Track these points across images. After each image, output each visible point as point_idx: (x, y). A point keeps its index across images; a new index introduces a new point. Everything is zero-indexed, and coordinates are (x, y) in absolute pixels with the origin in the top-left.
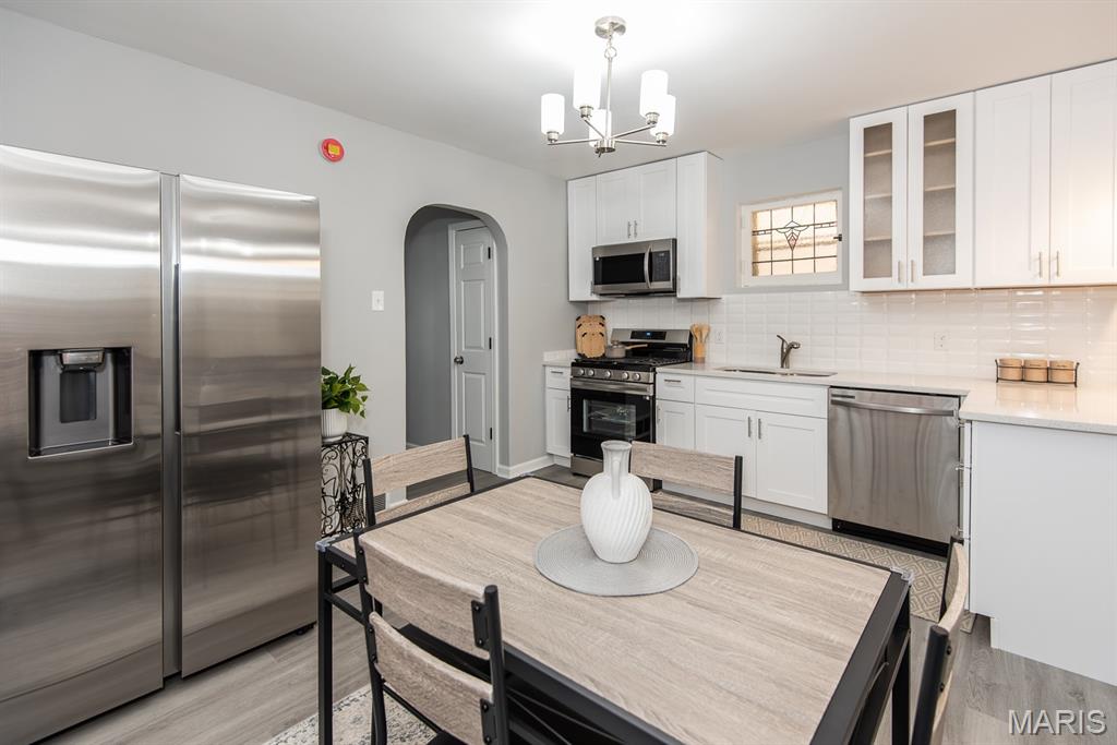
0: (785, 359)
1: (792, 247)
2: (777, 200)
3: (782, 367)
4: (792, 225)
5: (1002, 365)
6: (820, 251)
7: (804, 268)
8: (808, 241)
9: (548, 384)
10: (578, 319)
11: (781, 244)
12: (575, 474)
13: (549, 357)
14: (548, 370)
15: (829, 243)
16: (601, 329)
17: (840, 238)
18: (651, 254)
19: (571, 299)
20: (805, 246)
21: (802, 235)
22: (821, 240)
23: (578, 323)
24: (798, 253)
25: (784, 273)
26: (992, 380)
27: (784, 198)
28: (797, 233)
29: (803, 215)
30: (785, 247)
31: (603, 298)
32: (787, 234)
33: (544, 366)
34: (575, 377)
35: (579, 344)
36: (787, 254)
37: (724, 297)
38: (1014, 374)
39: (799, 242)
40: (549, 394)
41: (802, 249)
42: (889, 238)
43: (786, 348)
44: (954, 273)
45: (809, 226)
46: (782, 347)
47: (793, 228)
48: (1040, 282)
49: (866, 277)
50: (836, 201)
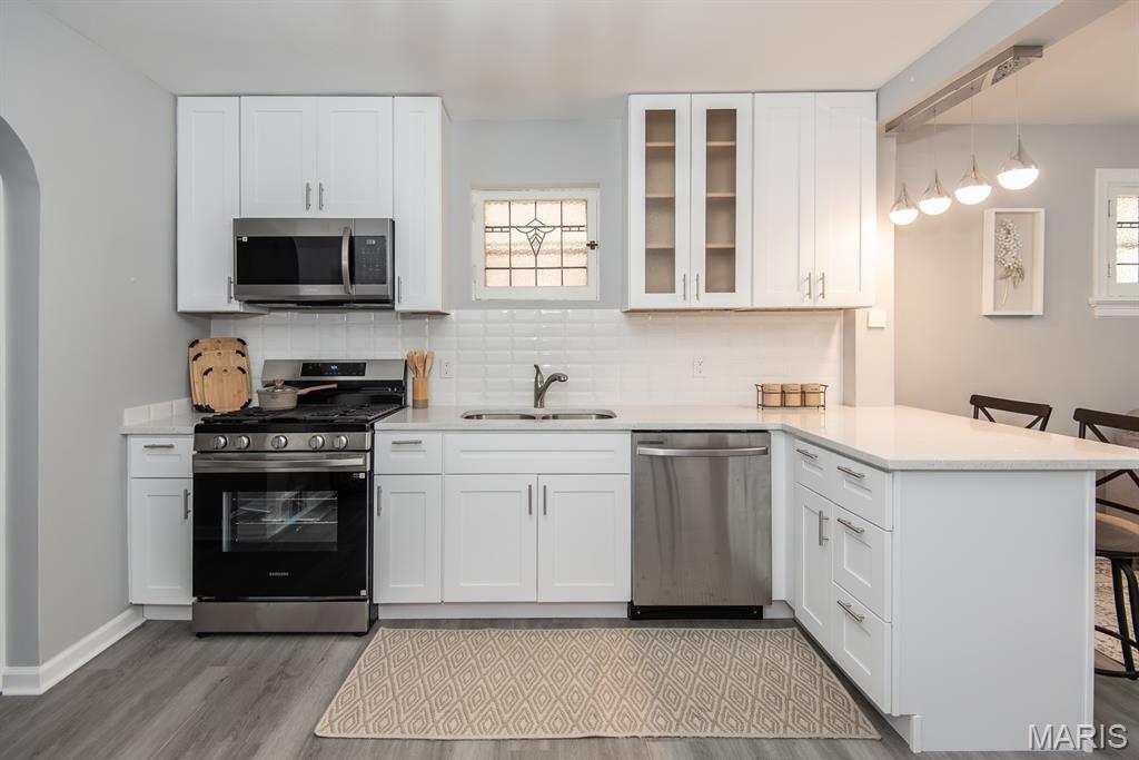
0: (539, 395)
1: (536, 253)
2: (519, 188)
3: (536, 406)
4: (536, 224)
5: (764, 391)
6: (569, 260)
7: (549, 279)
8: (555, 247)
9: (134, 470)
10: (194, 343)
11: (522, 248)
12: (201, 635)
13: (132, 418)
14: (136, 444)
15: (578, 252)
16: (241, 362)
17: (592, 245)
18: (352, 239)
19: (180, 309)
20: (551, 252)
21: (547, 237)
22: (570, 247)
23: (194, 351)
24: (543, 260)
25: (527, 284)
26: (752, 407)
27: (527, 188)
28: (542, 235)
29: (548, 213)
30: (527, 253)
31: (251, 309)
32: (530, 235)
33: (125, 436)
34: (201, 452)
35: (197, 389)
36: (529, 261)
37: (453, 313)
38: (776, 400)
39: (543, 247)
40: (136, 490)
41: (548, 256)
42: (671, 247)
43: (542, 382)
44: (734, 291)
45: (555, 227)
46: (536, 381)
47: (536, 228)
48: (807, 303)
49: (646, 292)
50: (586, 201)
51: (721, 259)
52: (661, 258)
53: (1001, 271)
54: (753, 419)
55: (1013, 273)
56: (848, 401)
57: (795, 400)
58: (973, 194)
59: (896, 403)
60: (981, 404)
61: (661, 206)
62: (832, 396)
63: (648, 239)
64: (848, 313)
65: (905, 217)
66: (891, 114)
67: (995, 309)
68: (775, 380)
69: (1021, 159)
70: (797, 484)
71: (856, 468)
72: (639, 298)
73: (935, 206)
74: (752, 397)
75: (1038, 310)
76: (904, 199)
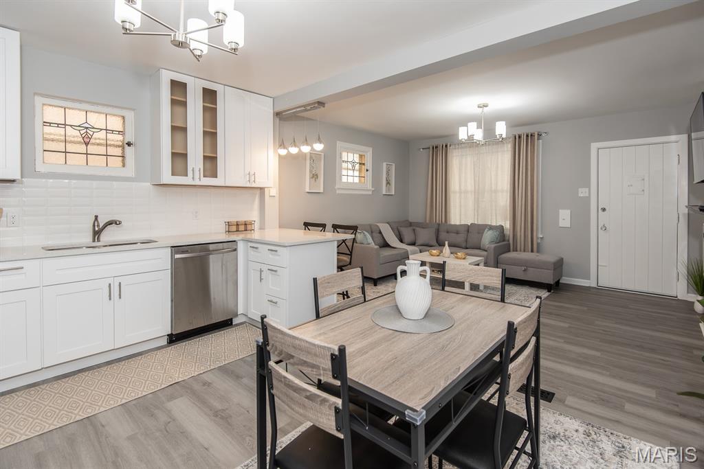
0: (97, 234)
1: (87, 144)
2: (73, 100)
3: (94, 241)
4: (87, 126)
5: (229, 224)
6: (111, 151)
7: (98, 162)
8: (102, 141)
11: (76, 139)
15: (117, 146)
17: (129, 144)
20: (98, 144)
21: (96, 135)
22: (113, 143)
24: (91, 149)
25: (80, 164)
26: (224, 232)
27: (81, 101)
28: (91, 133)
29: (96, 120)
30: (79, 143)
32: (82, 132)
36: (82, 148)
38: (234, 228)
39: (92, 141)
41: (95, 147)
42: (185, 152)
43: (98, 226)
44: (216, 177)
45: (101, 130)
46: (94, 226)
47: (87, 128)
48: (248, 185)
49: (172, 175)
50: (124, 118)
51: (211, 160)
52: (179, 157)
53: (311, 176)
54: (224, 237)
55: (315, 176)
56: (262, 228)
57: (242, 228)
58: (306, 149)
59: (280, 227)
60: (307, 225)
61: (179, 130)
62: (257, 226)
63: (173, 147)
64: (262, 189)
65: (283, 152)
66: (278, 109)
67: (310, 189)
68: (234, 220)
69: (319, 141)
70: (247, 261)
71: (273, 248)
72: (167, 177)
73: (294, 150)
74: (223, 228)
75: (322, 191)
76: (282, 145)
